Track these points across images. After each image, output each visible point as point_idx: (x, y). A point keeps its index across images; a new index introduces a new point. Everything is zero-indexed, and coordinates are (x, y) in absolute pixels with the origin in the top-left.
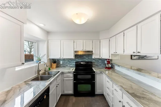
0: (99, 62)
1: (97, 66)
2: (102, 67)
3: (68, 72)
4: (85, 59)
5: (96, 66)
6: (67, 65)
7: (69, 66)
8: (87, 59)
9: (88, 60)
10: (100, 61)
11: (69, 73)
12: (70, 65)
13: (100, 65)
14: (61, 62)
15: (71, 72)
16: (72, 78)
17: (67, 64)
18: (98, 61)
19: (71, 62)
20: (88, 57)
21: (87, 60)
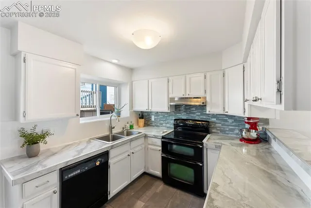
0: (226, 123)
1: (223, 131)
2: (235, 136)
3: (154, 135)
4: (194, 113)
5: (219, 131)
6: (162, 124)
7: (165, 127)
8: (197, 114)
9: (202, 117)
10: (230, 121)
11: (155, 137)
12: (166, 124)
13: (232, 130)
14: (153, 118)
15: (157, 136)
16: (161, 148)
17: (162, 122)
18: (226, 121)
19: (168, 119)
20: (200, 110)
21: (197, 116)
